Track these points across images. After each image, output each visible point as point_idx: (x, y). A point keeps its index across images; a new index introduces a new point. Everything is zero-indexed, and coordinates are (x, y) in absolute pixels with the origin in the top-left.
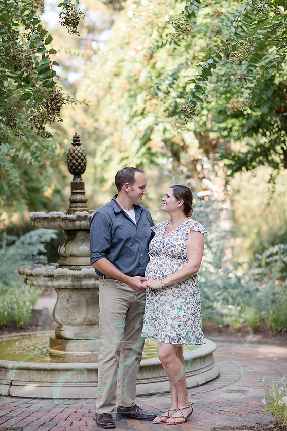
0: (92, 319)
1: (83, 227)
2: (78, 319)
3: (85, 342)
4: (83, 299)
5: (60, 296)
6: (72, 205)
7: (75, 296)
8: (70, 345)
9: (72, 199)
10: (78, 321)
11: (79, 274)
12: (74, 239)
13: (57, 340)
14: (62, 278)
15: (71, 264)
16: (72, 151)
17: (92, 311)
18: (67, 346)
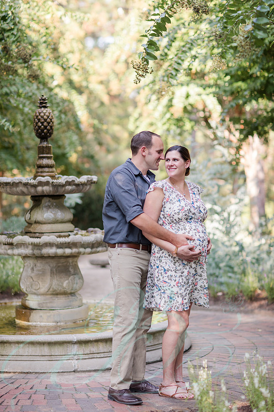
0: (56, 289)
1: (45, 193)
2: (42, 288)
3: (49, 312)
4: (48, 268)
5: (25, 265)
6: (38, 170)
7: (40, 265)
8: (34, 316)
9: (38, 163)
10: (43, 290)
11: (38, 242)
12: (39, 205)
13: (21, 310)
14: (23, 247)
15: (36, 231)
16: (38, 114)
17: (57, 280)
18: (31, 316)
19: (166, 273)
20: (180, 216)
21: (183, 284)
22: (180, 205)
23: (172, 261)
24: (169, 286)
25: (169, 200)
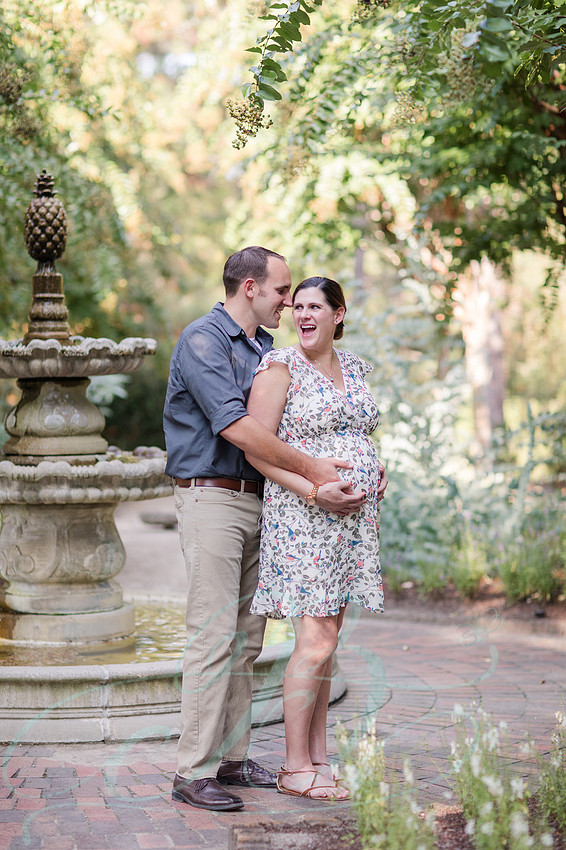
0: (69, 572)
1: (48, 374)
2: (39, 570)
3: (54, 620)
4: (51, 528)
5: (5, 521)
6: (33, 326)
7: (35, 521)
8: (23, 627)
9: (33, 311)
10: (40, 574)
11: (32, 475)
12: (35, 398)
15: (28, 452)
16: (33, 210)
17: (70, 554)
18: (16, 627)
19: (293, 539)
20: (322, 423)
21: (327, 560)
22: (322, 401)
23: (305, 515)
24: (300, 566)
25: (301, 389)
